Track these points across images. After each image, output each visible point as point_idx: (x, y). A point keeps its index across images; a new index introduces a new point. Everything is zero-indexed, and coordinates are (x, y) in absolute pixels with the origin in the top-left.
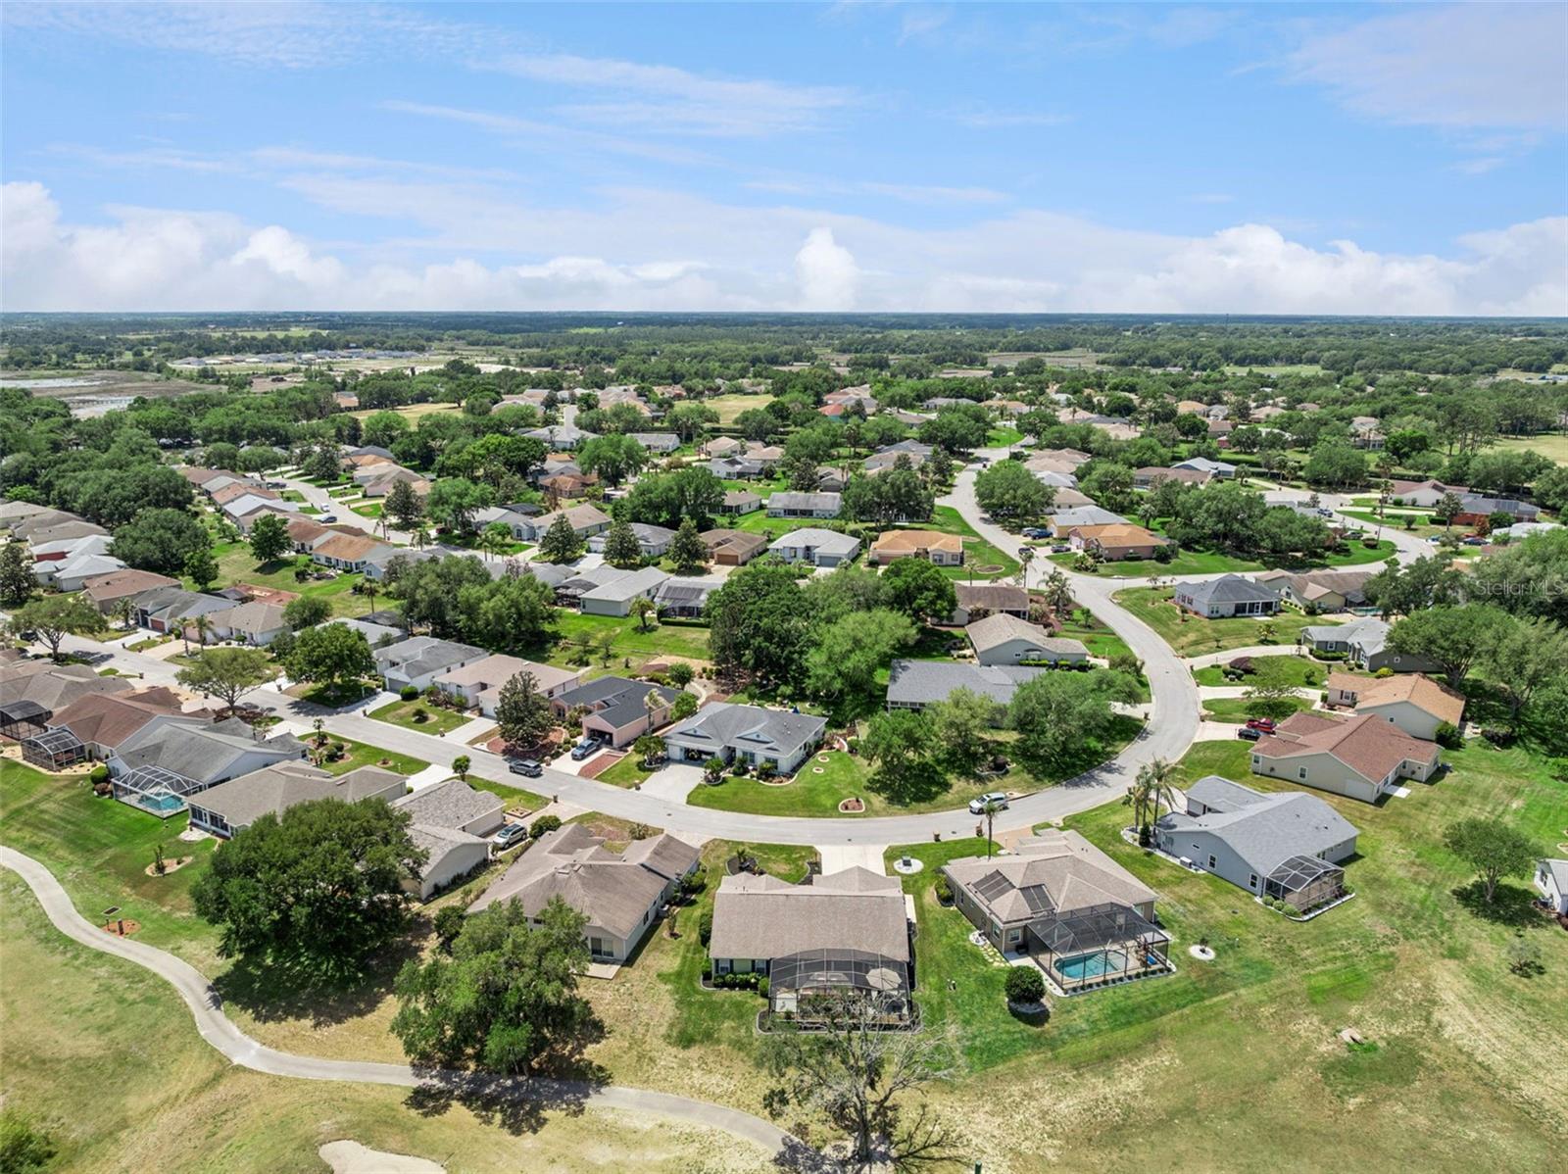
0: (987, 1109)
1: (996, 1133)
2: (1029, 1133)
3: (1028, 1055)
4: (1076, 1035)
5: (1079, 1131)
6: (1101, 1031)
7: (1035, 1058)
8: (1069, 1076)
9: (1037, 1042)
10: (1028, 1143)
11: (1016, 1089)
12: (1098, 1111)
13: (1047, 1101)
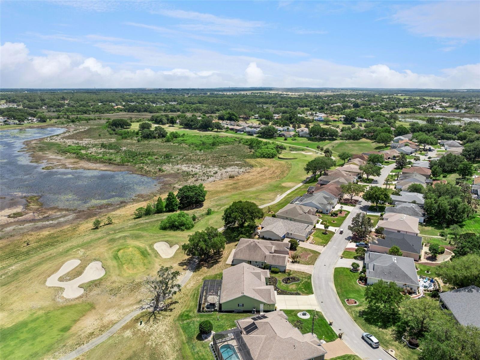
0: (167, 329)
1: (158, 331)
2: (158, 339)
3: (185, 337)
4: (193, 348)
5: (157, 351)
6: (194, 355)
7: (184, 338)
8: (177, 348)
9: (190, 339)
10: (154, 338)
11: (173, 335)
12: (164, 356)
13: (169, 343)
